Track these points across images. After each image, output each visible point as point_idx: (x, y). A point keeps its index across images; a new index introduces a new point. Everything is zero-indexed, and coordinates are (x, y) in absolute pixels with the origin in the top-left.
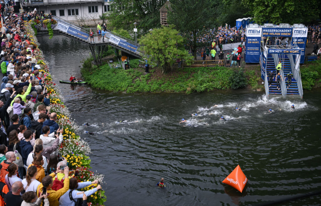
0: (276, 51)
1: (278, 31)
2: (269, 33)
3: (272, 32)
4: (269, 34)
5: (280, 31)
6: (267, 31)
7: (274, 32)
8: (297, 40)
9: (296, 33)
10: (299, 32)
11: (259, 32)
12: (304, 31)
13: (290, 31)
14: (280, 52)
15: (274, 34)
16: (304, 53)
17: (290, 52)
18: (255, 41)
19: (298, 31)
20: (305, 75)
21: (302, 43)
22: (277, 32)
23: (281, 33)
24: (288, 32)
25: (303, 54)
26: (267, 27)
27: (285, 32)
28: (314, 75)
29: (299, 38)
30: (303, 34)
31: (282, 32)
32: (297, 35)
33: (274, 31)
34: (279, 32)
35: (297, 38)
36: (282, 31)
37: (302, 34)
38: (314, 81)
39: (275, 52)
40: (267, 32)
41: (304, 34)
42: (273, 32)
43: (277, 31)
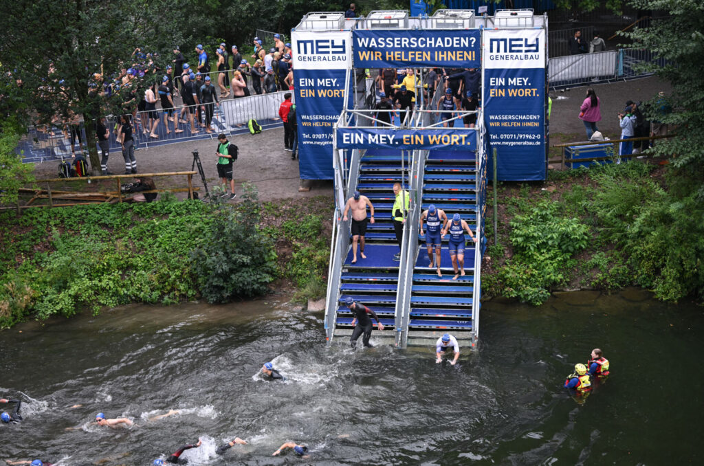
0: (370, 136)
1: (423, 42)
2: (383, 51)
3: (394, 49)
4: (384, 57)
5: (430, 42)
6: (373, 43)
7: (406, 50)
8: (507, 82)
9: (498, 51)
10: (511, 46)
11: (343, 47)
12: (529, 43)
13: (470, 42)
14: (388, 140)
15: (406, 56)
16: (539, 137)
17: (431, 142)
18: (327, 88)
19: (505, 40)
20: (527, 238)
21: (527, 92)
22: (418, 49)
23: (432, 50)
24: (464, 49)
25: (536, 140)
26: (373, 25)
27: (452, 49)
28: (565, 237)
29: (513, 73)
30: (526, 57)
31: (439, 48)
32: (502, 57)
33: (405, 42)
34: (426, 49)
35: (503, 73)
36: (439, 42)
37: (523, 54)
38: (569, 264)
39: (366, 140)
40: (373, 49)
41: (529, 54)
42: (401, 49)
43: (415, 43)
